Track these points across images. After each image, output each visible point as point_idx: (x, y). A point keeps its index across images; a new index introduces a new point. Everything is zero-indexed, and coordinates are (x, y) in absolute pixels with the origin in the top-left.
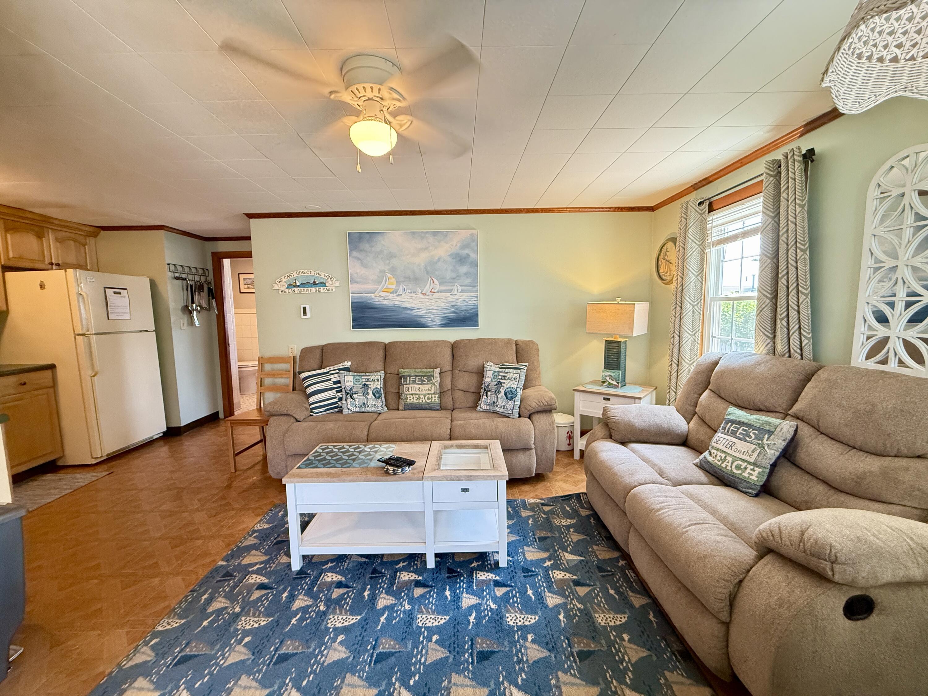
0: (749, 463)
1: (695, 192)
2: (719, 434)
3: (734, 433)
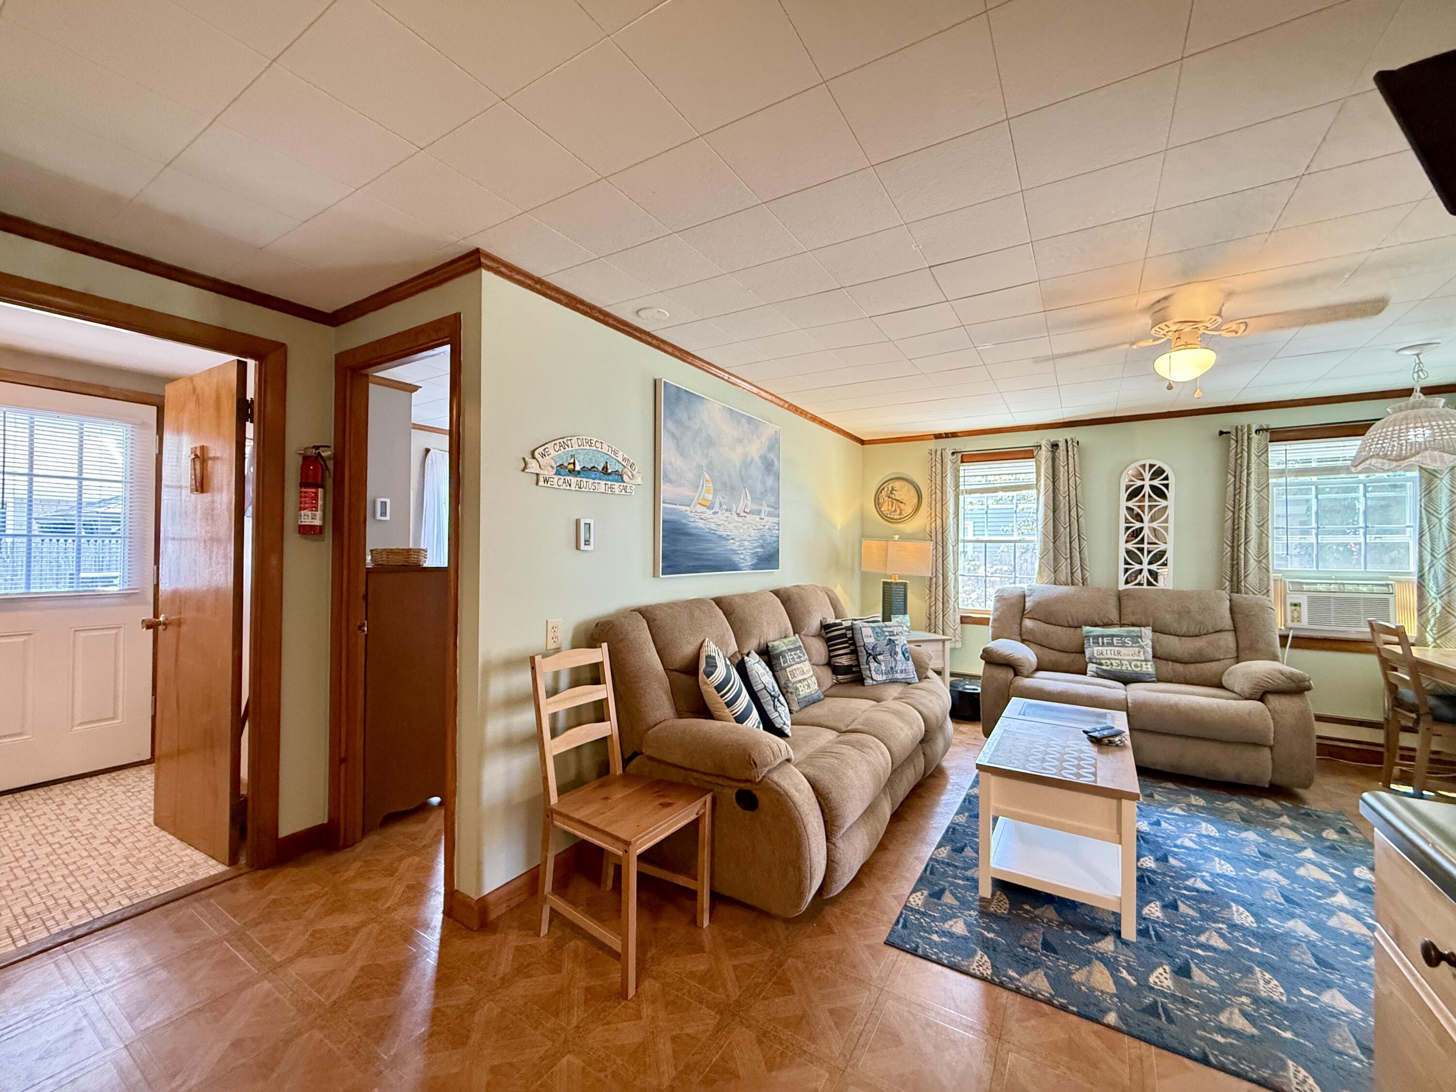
0: (1141, 661)
1: (935, 440)
2: (1096, 649)
3: (1111, 644)
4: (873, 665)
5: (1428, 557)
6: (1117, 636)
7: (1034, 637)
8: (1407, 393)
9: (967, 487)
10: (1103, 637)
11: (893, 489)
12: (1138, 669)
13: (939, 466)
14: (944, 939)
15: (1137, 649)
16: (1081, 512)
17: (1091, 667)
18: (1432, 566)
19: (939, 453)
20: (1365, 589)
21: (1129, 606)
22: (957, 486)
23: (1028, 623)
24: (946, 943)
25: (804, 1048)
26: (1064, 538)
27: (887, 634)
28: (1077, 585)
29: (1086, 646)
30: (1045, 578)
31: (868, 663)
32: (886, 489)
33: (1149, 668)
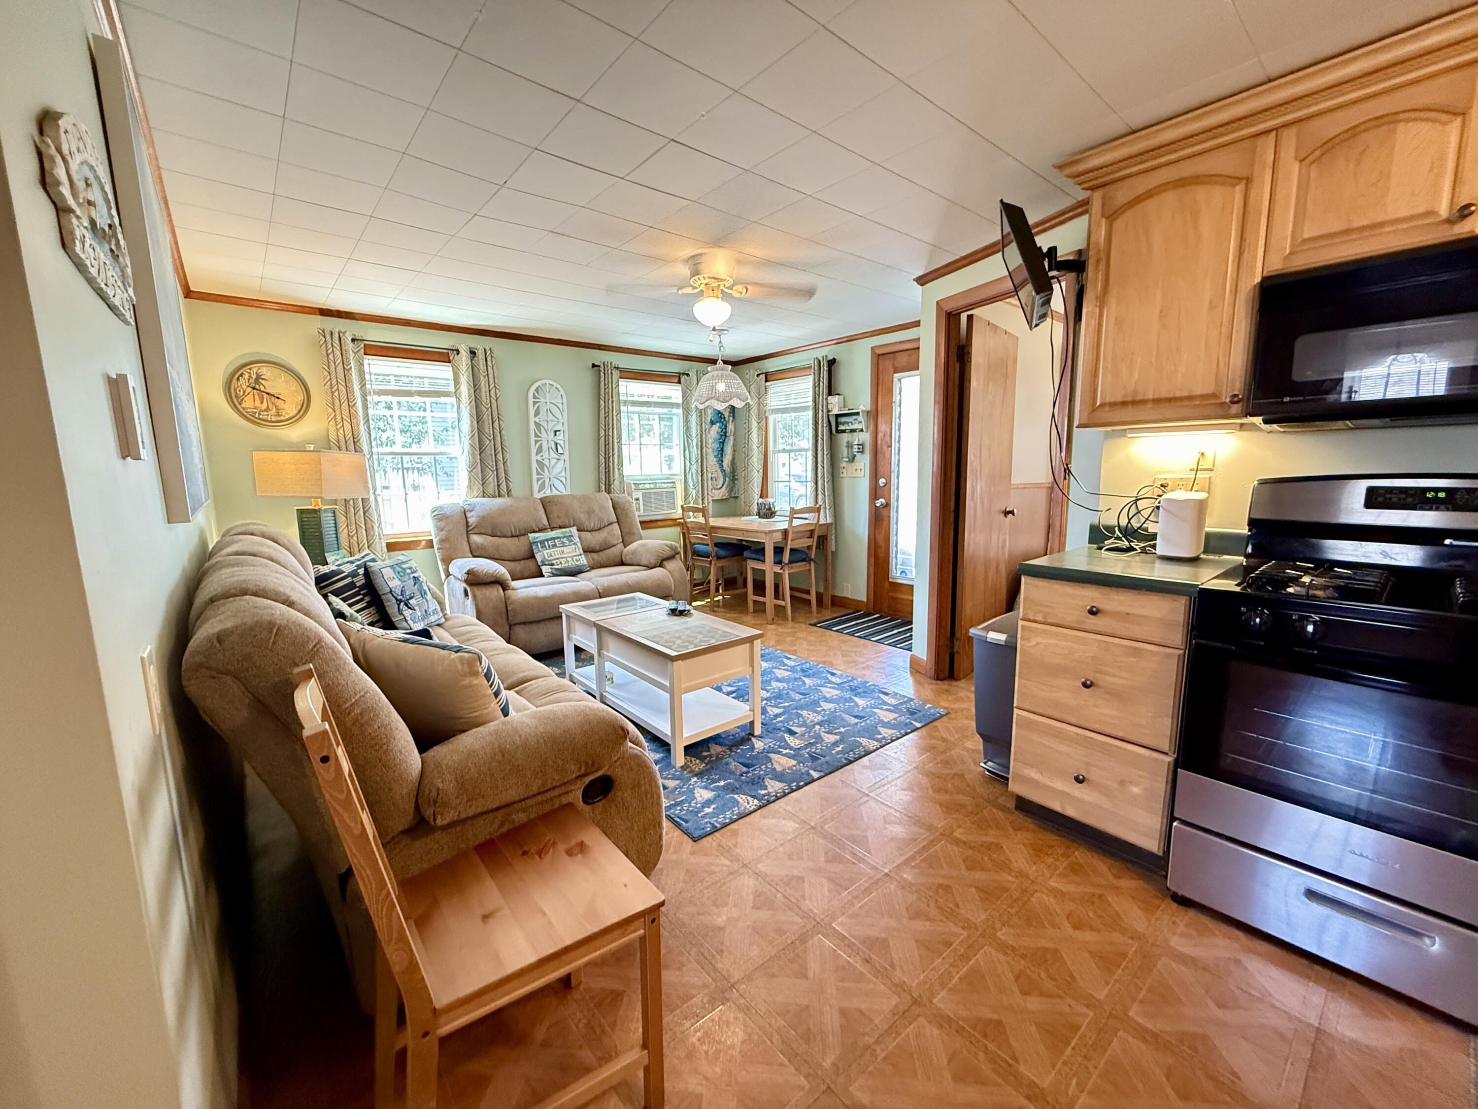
0: (578, 555)
1: (319, 317)
2: (545, 552)
3: (555, 546)
4: (407, 613)
5: (688, 464)
6: (558, 538)
7: (486, 551)
8: (714, 362)
9: (375, 387)
10: (547, 540)
11: (259, 377)
12: (578, 563)
13: (338, 353)
14: (713, 806)
15: (573, 546)
16: (503, 425)
17: (545, 569)
18: (690, 469)
19: (336, 336)
20: (665, 485)
21: (555, 511)
22: (363, 385)
23: (476, 539)
24: (717, 807)
25: (789, 942)
26: (490, 451)
27: (408, 571)
28: (504, 496)
29: (535, 551)
30: (475, 492)
31: (400, 612)
32: (246, 376)
33: (583, 561)
